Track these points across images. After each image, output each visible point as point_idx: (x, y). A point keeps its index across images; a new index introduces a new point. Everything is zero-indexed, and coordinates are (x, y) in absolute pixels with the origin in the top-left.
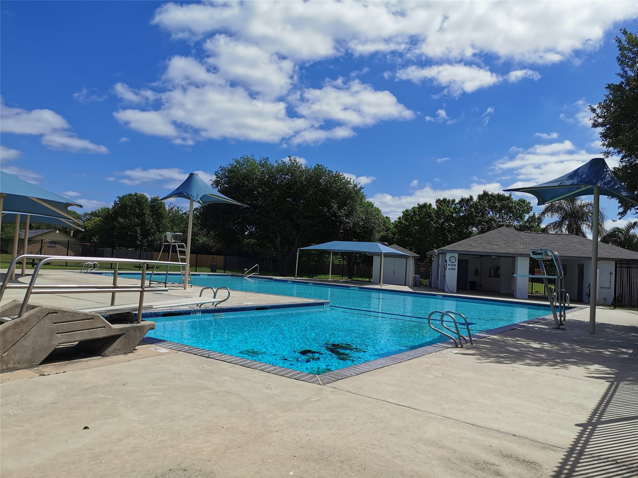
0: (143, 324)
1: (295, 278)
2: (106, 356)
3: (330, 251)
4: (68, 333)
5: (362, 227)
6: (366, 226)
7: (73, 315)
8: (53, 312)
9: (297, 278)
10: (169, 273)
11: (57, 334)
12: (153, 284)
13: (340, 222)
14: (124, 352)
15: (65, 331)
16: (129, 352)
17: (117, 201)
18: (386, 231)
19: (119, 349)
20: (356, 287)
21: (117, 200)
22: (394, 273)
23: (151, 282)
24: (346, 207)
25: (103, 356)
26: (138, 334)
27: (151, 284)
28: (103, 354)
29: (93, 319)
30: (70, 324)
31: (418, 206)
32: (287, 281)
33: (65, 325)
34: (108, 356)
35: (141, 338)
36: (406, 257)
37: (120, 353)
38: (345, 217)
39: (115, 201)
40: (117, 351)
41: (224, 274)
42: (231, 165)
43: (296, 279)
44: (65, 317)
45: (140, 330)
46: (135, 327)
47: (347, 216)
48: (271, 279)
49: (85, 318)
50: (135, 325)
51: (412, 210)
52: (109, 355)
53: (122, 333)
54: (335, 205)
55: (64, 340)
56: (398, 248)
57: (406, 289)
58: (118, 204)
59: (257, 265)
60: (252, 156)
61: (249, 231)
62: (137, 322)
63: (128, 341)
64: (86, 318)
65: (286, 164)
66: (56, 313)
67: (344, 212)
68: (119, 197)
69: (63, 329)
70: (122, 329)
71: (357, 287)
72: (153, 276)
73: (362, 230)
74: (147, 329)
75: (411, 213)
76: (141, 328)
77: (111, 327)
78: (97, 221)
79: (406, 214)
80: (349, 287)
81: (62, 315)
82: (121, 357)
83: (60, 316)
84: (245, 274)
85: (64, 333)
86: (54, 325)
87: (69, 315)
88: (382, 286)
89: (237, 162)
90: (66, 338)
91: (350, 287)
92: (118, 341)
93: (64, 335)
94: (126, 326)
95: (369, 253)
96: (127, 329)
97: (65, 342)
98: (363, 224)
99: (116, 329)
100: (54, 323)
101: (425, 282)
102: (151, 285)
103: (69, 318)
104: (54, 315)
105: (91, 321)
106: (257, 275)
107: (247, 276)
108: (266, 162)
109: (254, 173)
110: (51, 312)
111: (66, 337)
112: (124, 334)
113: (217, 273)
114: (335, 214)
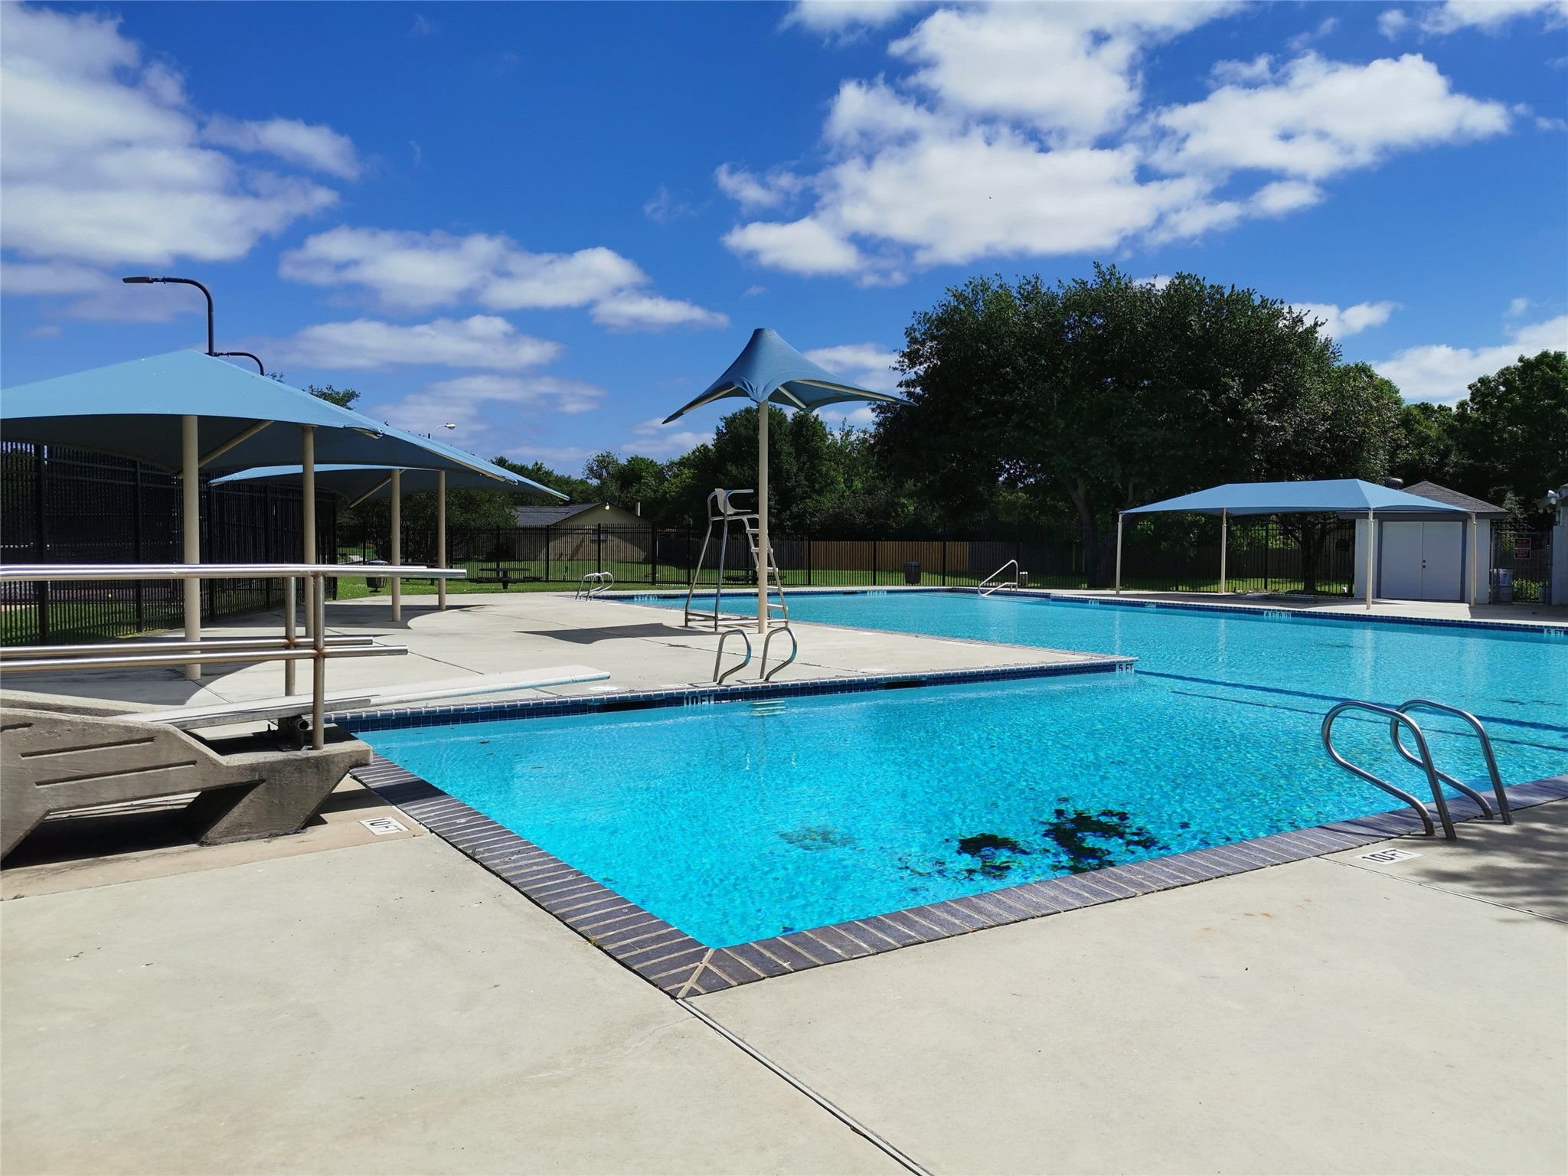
0: (326, 752)
1: (1114, 592)
2: (209, 845)
3: (1217, 513)
4: (73, 783)
5: (1327, 440)
6: (1339, 435)
7: (84, 730)
8: (16, 723)
9: (1121, 592)
10: (723, 591)
11: (38, 784)
12: (694, 620)
13: (1255, 428)
14: (268, 833)
15: (63, 776)
16: (287, 832)
17: (721, 428)
18: (1418, 446)
19: (249, 825)
20: (1283, 613)
21: (721, 424)
22: (1424, 567)
23: (690, 617)
24: (1267, 383)
25: (202, 844)
26: (311, 779)
27: (690, 620)
28: (203, 839)
29: (151, 739)
30: (76, 755)
31: (1520, 364)
32: (1086, 601)
33: (61, 759)
34: (216, 844)
35: (323, 794)
36: (1463, 517)
37: (256, 835)
38: (1265, 413)
39: (718, 428)
40: (245, 830)
41: (942, 588)
42: (945, 305)
43: (1118, 595)
44: (58, 738)
45: (317, 767)
46: (300, 760)
47: (1275, 409)
48: (1047, 596)
49: (126, 739)
50: (304, 753)
51: (1499, 377)
52: (218, 840)
53: (257, 778)
54: (1234, 380)
55: (62, 802)
56: (1436, 493)
57: (1460, 612)
58: (724, 434)
59: (1013, 561)
60: (998, 278)
61: (1009, 474)
62: (311, 747)
63: (280, 801)
64: (129, 737)
65: (1089, 287)
66: (29, 725)
67: (1264, 400)
68: (725, 418)
69: (56, 771)
70: (253, 768)
71: (1284, 611)
72: (692, 602)
73: (1327, 449)
74: (342, 765)
75: (1497, 388)
76: (321, 765)
77: (214, 762)
78: (687, 478)
79: (1482, 390)
80: (1260, 612)
81: (49, 732)
82: (259, 846)
83: (41, 734)
84: (982, 587)
85: (61, 782)
86: (23, 759)
87: (69, 730)
88: (1372, 606)
89: (960, 297)
90: (69, 796)
91: (1262, 613)
92: (245, 800)
93: (60, 787)
94: (268, 760)
95: (1344, 511)
96: (273, 767)
97: (65, 806)
98: (1328, 430)
99: (235, 766)
100: (23, 755)
101: (1534, 588)
102: (690, 624)
103: (70, 740)
104: (23, 733)
105: (146, 746)
106: (1014, 587)
107: (988, 590)
108: (1035, 287)
109: (1005, 322)
110: (9, 723)
111: (70, 793)
112: (262, 781)
113: (923, 585)
114: (1233, 408)
